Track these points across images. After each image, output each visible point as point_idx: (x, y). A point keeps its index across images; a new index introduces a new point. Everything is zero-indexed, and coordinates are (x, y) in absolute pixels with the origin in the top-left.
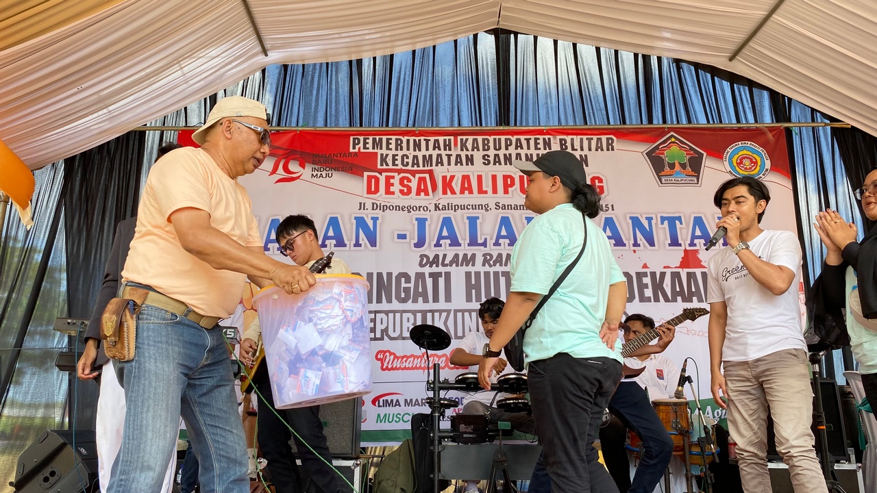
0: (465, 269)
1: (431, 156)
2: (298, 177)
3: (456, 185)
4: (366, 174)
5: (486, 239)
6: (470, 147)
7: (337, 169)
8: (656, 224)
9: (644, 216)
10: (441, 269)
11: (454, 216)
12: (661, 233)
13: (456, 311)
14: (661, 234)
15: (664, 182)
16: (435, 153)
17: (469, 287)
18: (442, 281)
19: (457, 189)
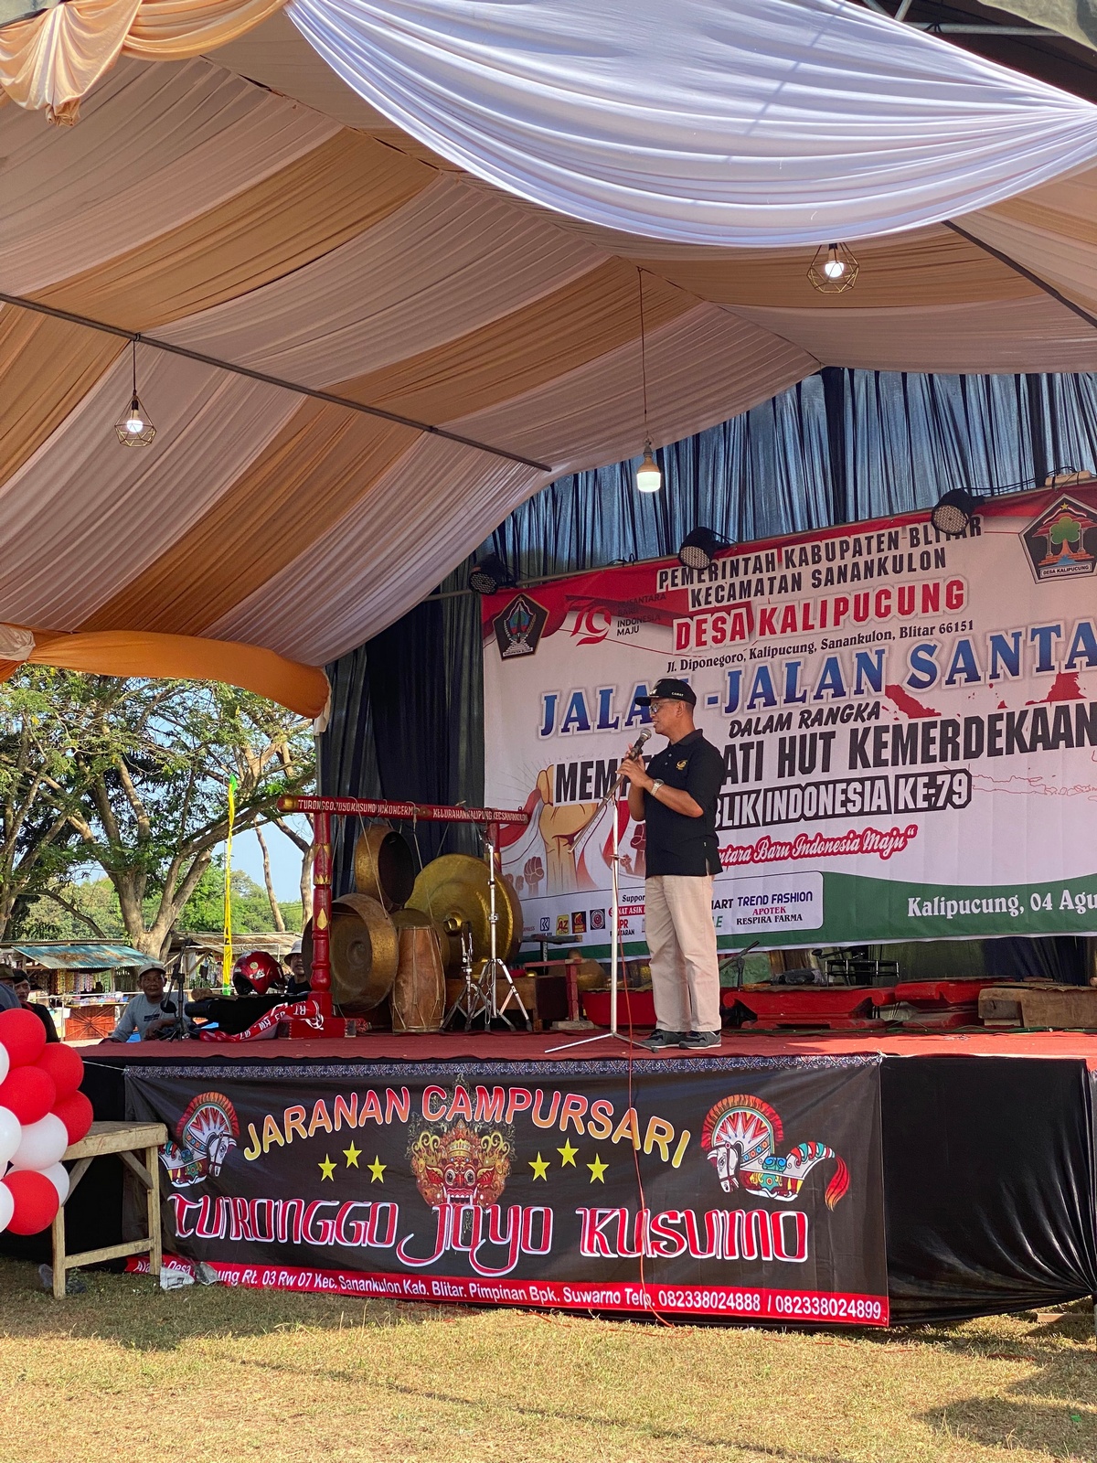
0: (780, 734)
1: (749, 582)
2: (603, 637)
3: (777, 623)
4: (676, 622)
5: (805, 691)
6: (797, 561)
7: (642, 620)
8: (1025, 642)
9: (1010, 632)
10: (754, 738)
11: (771, 664)
12: (1029, 652)
13: (766, 791)
14: (1029, 655)
15: (1042, 575)
16: (754, 578)
17: (783, 757)
18: (753, 753)
19: (778, 628)
